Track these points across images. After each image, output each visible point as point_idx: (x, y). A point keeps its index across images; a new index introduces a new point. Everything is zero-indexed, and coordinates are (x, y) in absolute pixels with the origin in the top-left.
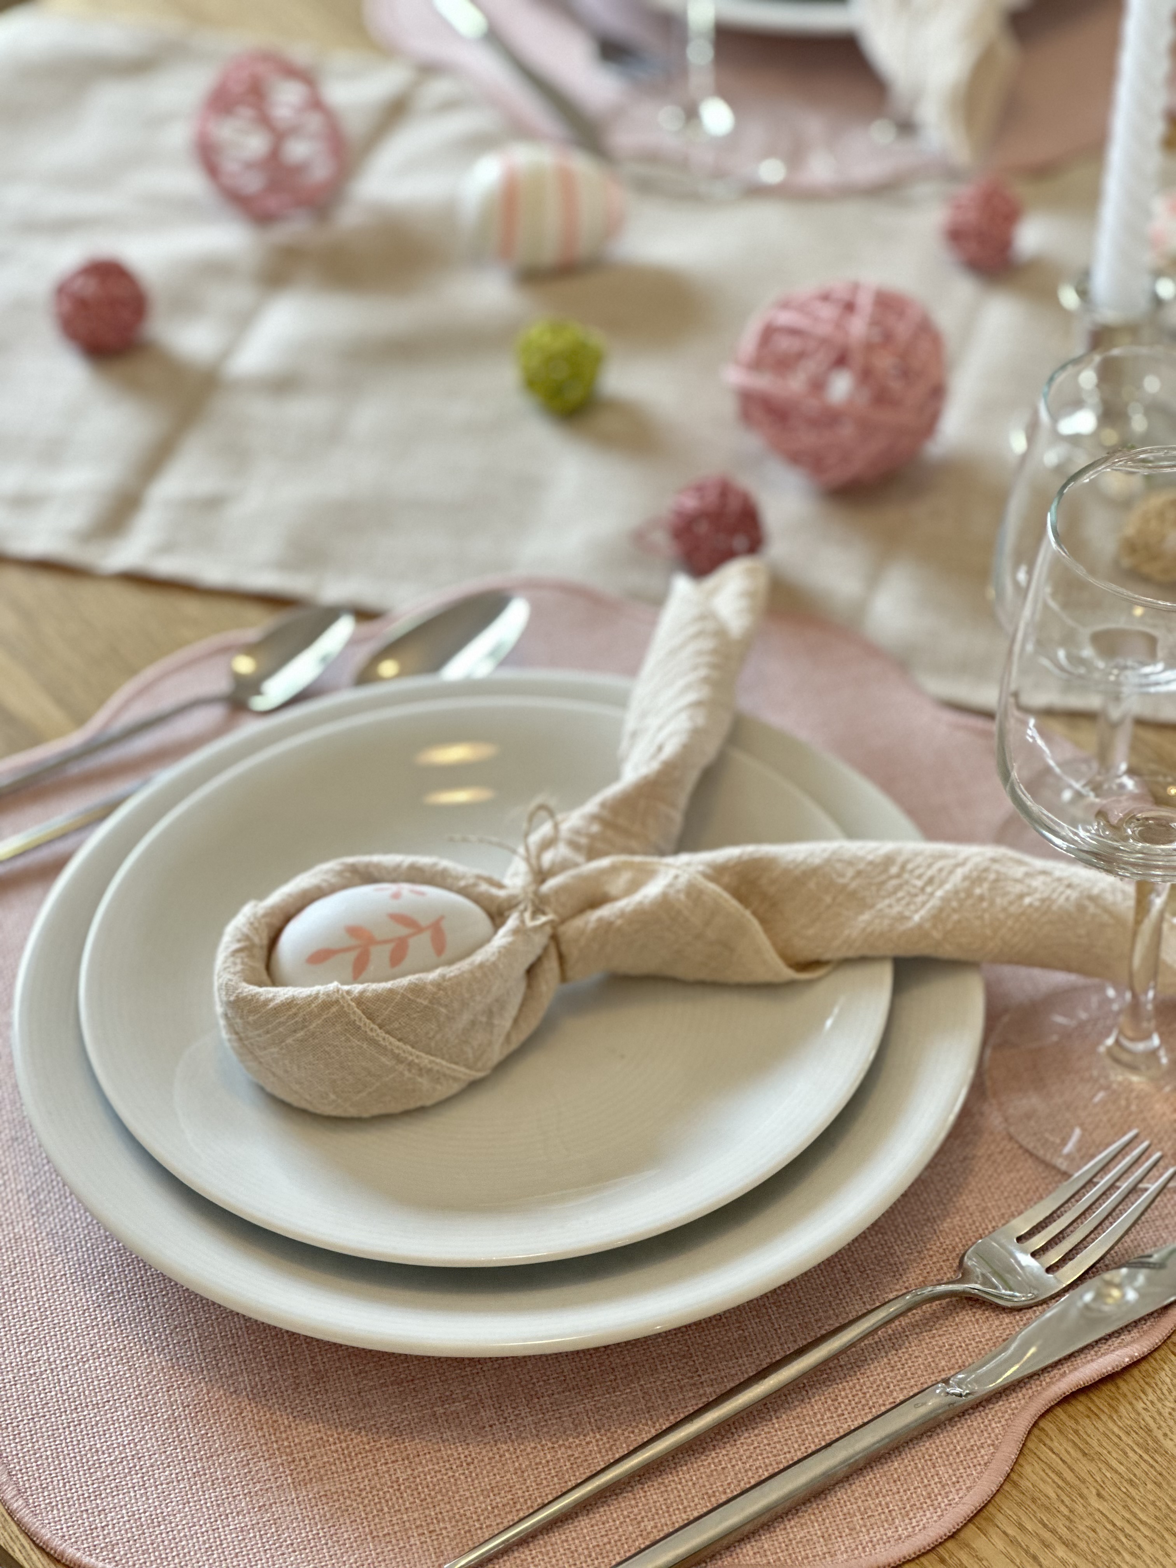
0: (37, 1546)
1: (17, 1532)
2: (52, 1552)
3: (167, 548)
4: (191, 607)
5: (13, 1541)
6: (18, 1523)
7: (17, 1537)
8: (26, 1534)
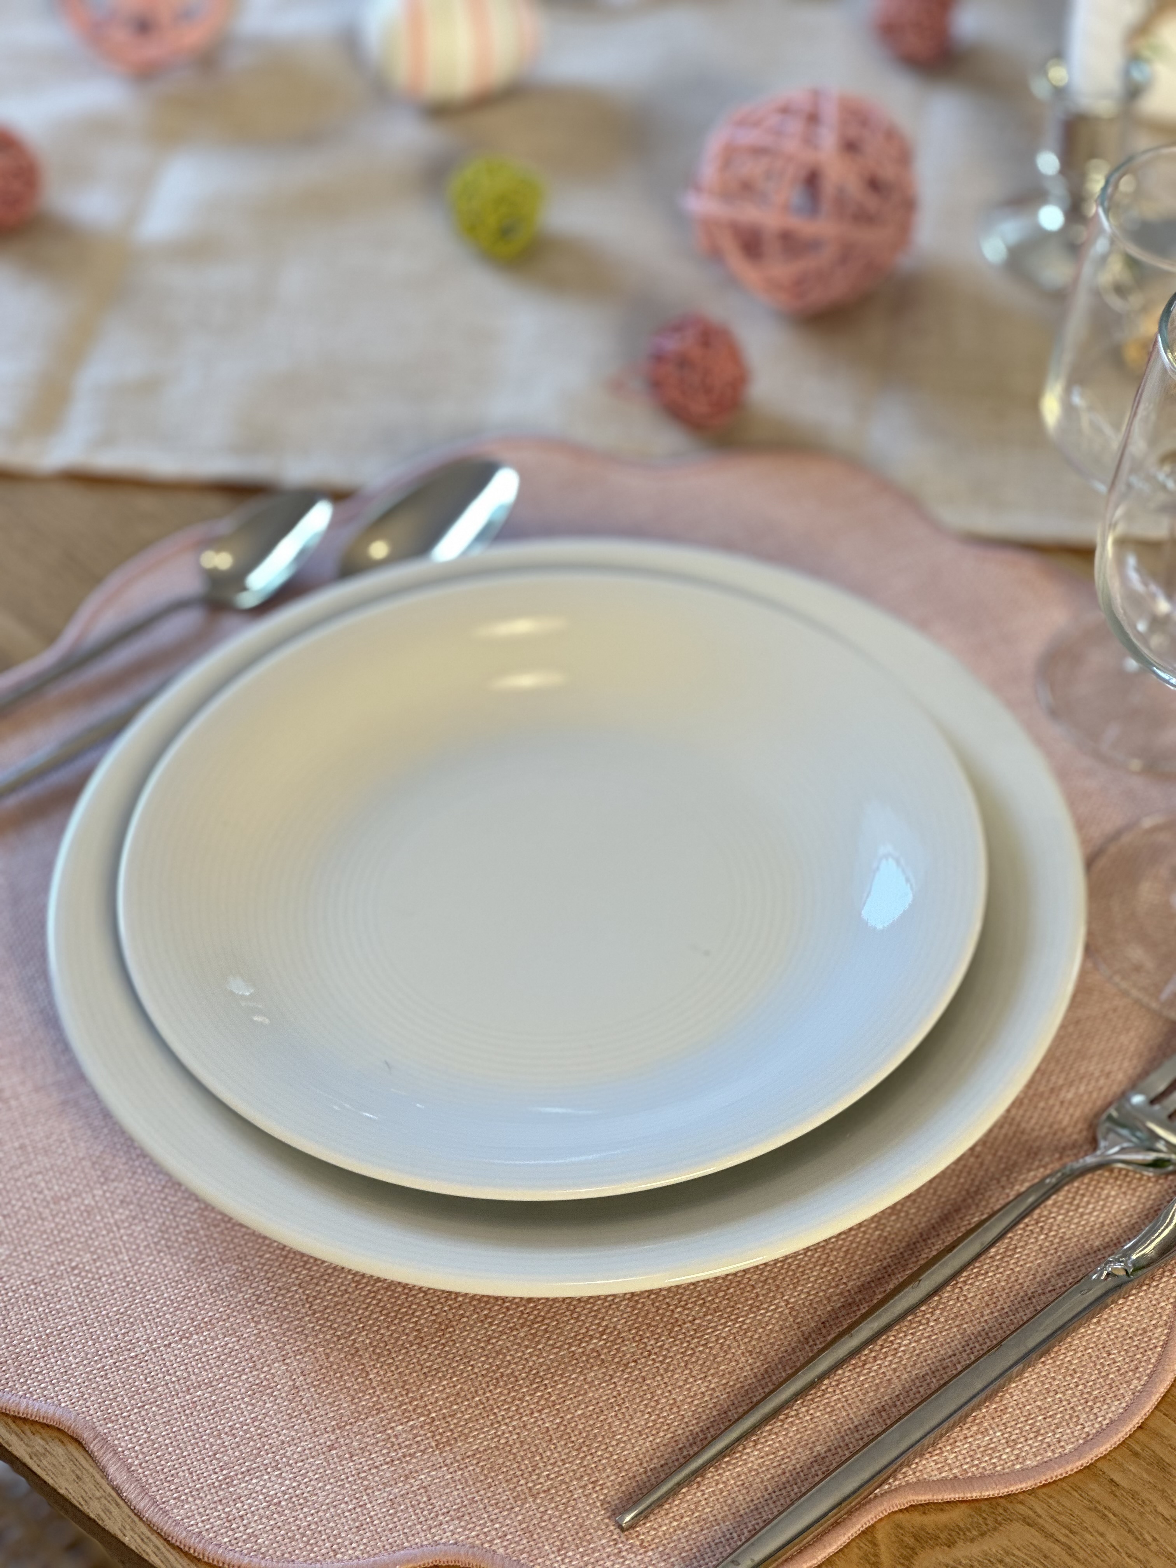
0: (173, 1546)
1: (148, 1534)
2: (192, 1551)
3: (106, 440)
4: (146, 503)
5: (145, 1543)
6: (149, 1525)
7: (148, 1538)
8: (159, 1534)
